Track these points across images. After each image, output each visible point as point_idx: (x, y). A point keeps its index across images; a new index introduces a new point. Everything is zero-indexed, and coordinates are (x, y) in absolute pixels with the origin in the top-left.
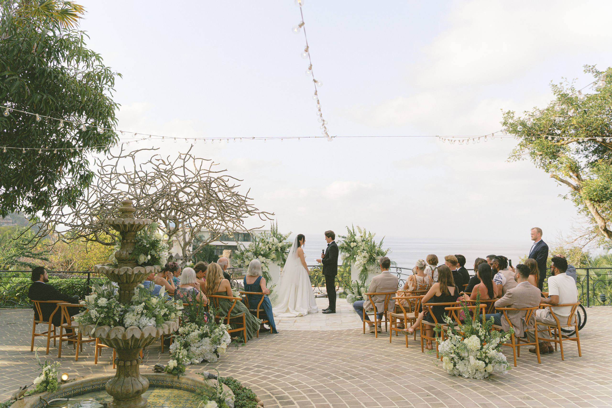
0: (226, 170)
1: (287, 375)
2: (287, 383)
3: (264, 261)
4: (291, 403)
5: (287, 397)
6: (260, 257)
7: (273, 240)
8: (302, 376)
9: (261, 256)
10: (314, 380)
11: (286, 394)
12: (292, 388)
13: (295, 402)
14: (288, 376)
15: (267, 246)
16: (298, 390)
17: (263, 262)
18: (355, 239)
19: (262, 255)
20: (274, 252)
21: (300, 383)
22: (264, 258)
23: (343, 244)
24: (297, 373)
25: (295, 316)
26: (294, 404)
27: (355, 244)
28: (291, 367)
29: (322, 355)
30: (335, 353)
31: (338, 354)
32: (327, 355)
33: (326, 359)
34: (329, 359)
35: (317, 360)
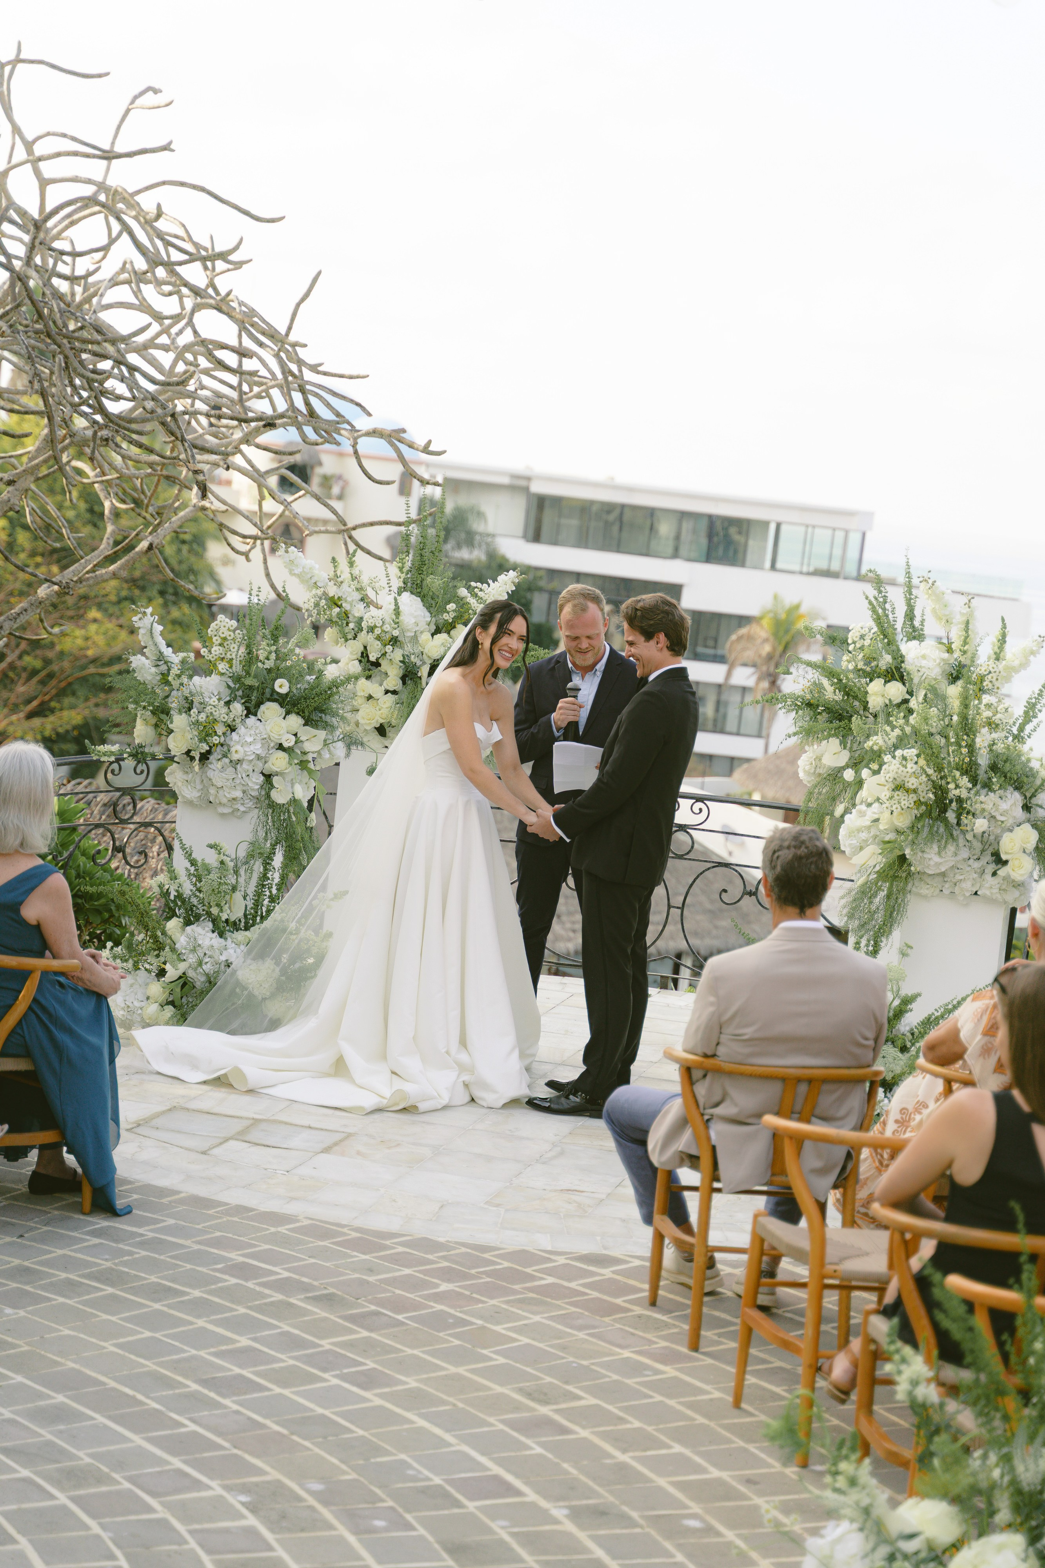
0: (166, 148)
3: (289, 741)
6: (271, 710)
7: (397, 612)
9: (274, 706)
15: (356, 647)
17: (281, 747)
18: (899, 658)
19: (280, 699)
20: (393, 682)
22: (295, 721)
23: (819, 686)
25: (369, 1101)
27: (896, 690)
29: (193, 1427)
30: (284, 1431)
31: (299, 1436)
32: (220, 1434)
33: (168, 1471)
34: (186, 1475)
35: (105, 1469)
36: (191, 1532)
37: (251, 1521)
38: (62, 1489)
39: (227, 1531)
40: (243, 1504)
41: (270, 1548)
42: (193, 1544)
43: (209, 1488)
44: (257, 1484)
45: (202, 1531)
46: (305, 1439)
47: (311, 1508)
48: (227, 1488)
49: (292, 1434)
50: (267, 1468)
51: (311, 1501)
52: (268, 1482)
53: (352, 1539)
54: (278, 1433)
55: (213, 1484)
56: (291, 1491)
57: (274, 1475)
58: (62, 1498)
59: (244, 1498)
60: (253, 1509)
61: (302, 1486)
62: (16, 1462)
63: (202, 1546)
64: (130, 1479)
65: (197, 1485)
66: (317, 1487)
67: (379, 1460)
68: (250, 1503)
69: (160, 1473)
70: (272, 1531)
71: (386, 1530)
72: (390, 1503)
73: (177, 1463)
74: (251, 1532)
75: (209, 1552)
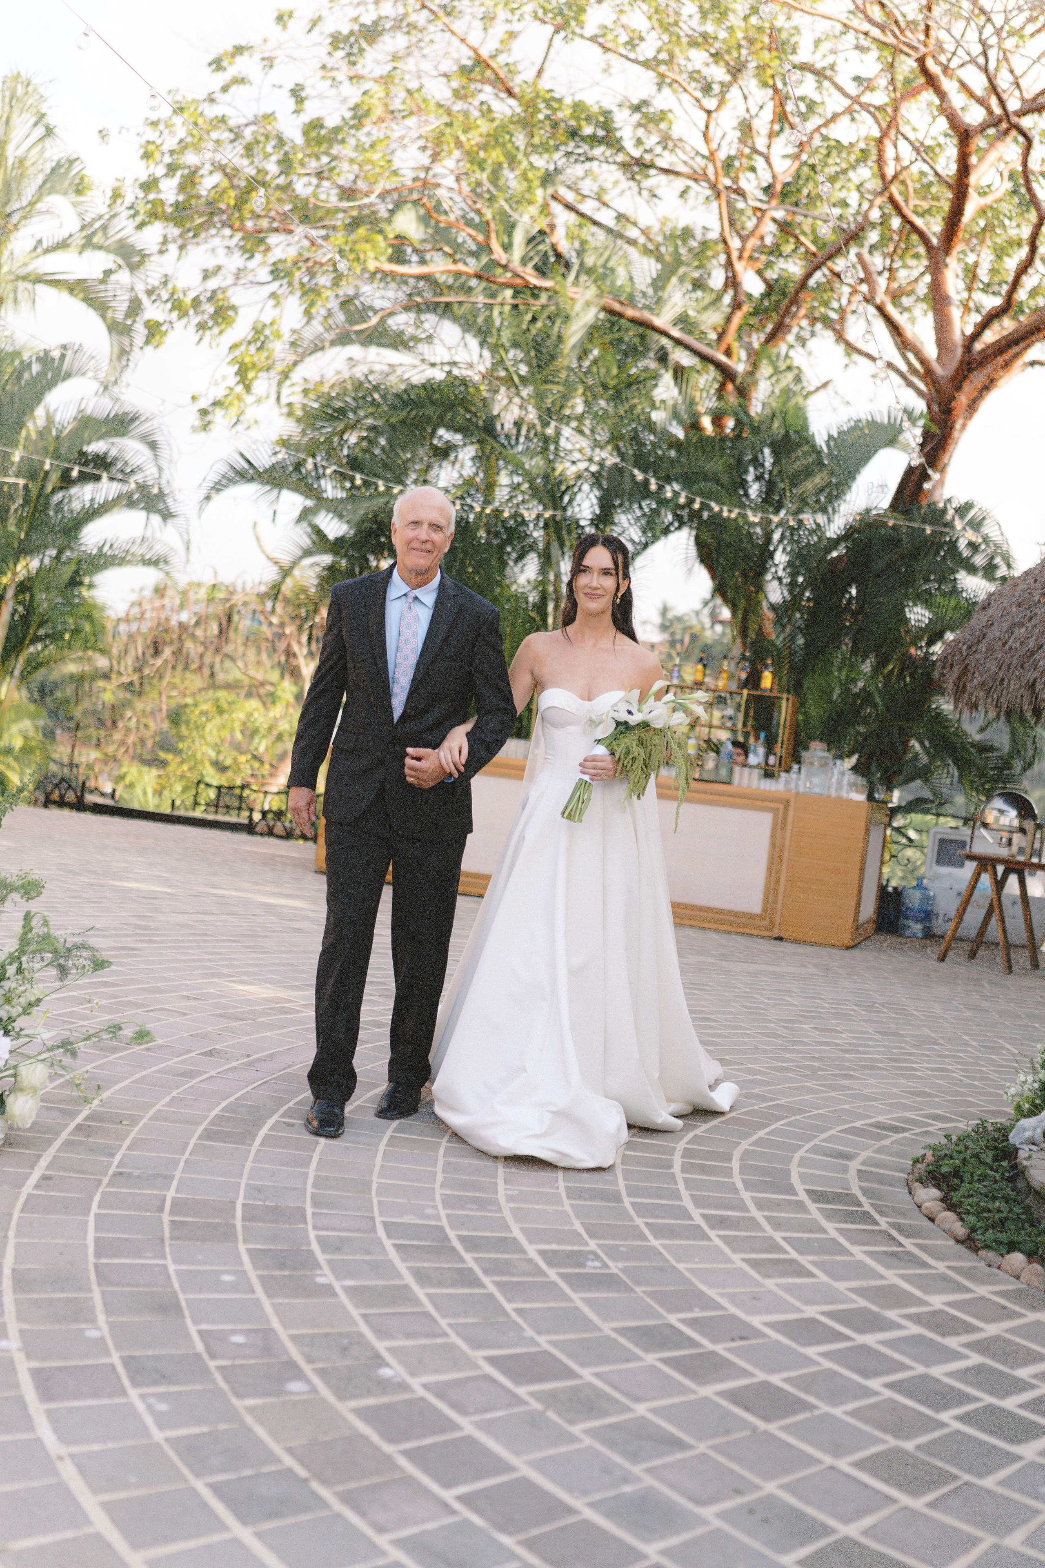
1: (813, 1321)
2: (823, 1278)
4: (816, 1196)
5: (829, 1215)
8: (732, 1298)
10: (681, 1267)
11: (832, 1229)
12: (802, 1247)
13: (803, 1196)
14: (811, 1312)
16: (778, 1236)
21: (755, 1264)
24: (756, 1321)
26: (808, 1192)
28: (776, 1379)
29: (448, 1495)
30: (315, 1485)
31: (296, 1476)
32: (408, 1480)
33: (477, 1412)
34: (453, 1406)
35: (551, 1414)
36: (446, 1335)
37: (381, 1346)
38: (590, 1385)
39: (408, 1335)
40: (388, 1365)
41: (365, 1316)
42: (443, 1323)
43: (426, 1386)
44: (369, 1393)
45: (434, 1336)
46: (290, 1470)
47: (310, 1360)
48: (404, 1387)
49: (306, 1480)
50: (351, 1418)
51: (307, 1368)
52: (354, 1397)
53: (276, 1324)
54: (325, 1482)
55: (421, 1392)
56: (328, 1384)
57: (345, 1408)
58: (587, 1374)
59: (386, 1372)
60: (378, 1360)
61: (314, 1390)
62: (658, 1426)
63: (434, 1320)
64: (520, 1401)
65: (440, 1391)
66: (295, 1386)
67: (196, 1430)
68: (380, 1366)
69: (486, 1410)
70: (360, 1334)
71: (234, 1332)
72: (212, 1364)
73: (467, 1426)
74: (382, 1333)
75: (427, 1314)
